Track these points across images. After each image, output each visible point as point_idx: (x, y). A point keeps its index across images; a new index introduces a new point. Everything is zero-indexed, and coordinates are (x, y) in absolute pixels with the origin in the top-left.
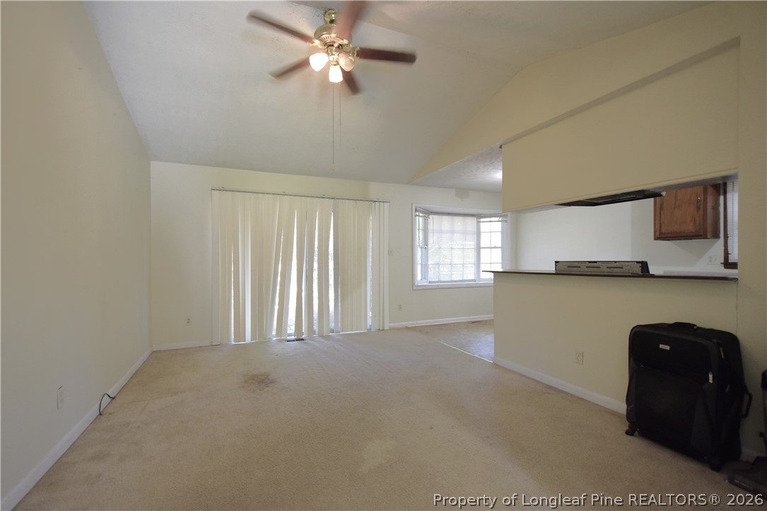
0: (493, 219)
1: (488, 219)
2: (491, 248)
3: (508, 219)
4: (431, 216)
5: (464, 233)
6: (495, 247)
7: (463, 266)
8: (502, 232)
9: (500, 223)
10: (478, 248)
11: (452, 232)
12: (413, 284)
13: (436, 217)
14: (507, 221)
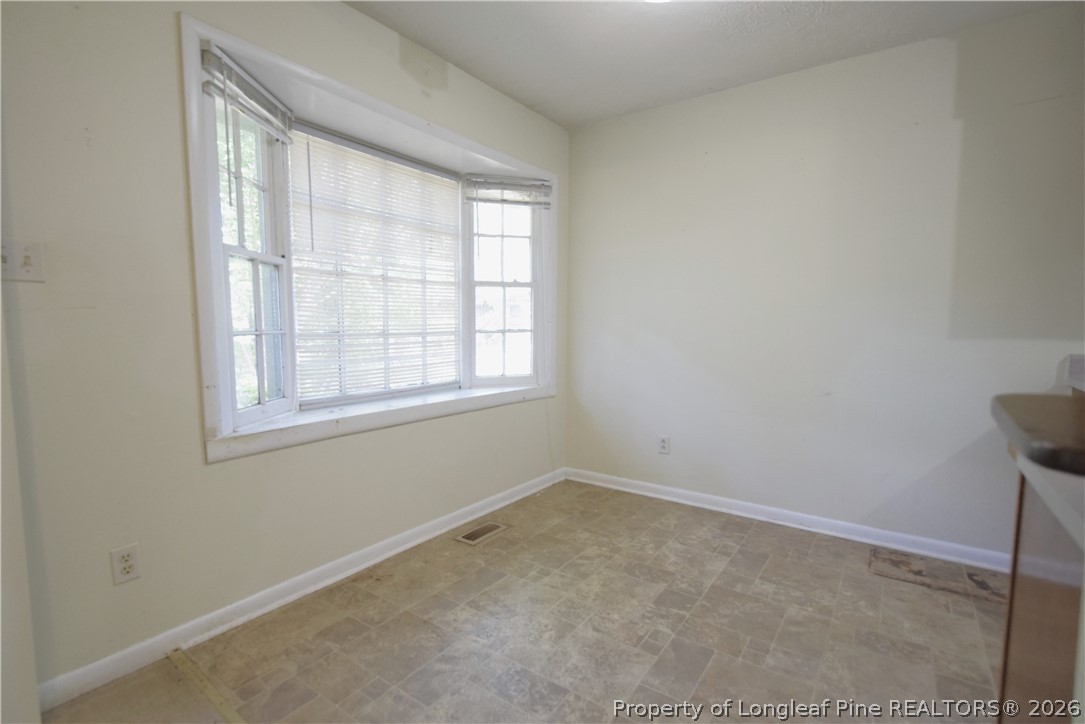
0: (509, 194)
1: (495, 193)
2: (504, 285)
3: (553, 199)
4: (299, 137)
5: (426, 228)
6: (516, 284)
7: (424, 344)
8: (535, 239)
9: (526, 210)
10: (468, 285)
11: (386, 219)
12: (206, 435)
13: (320, 144)
14: (549, 204)
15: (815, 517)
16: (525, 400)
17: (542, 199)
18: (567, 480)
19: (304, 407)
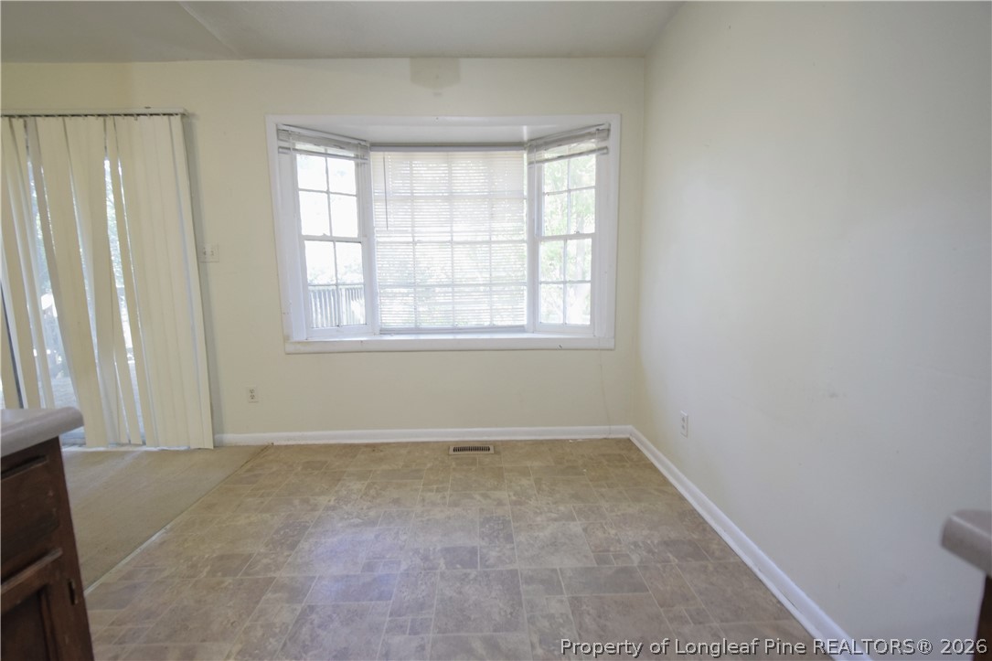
2: (565, 238)
3: (612, 143)
4: (377, 156)
6: (578, 236)
9: (593, 159)
10: (534, 240)
11: (450, 197)
12: (284, 339)
14: (606, 148)
15: (803, 594)
16: (561, 348)
17: (603, 144)
18: (629, 439)
19: (384, 332)
